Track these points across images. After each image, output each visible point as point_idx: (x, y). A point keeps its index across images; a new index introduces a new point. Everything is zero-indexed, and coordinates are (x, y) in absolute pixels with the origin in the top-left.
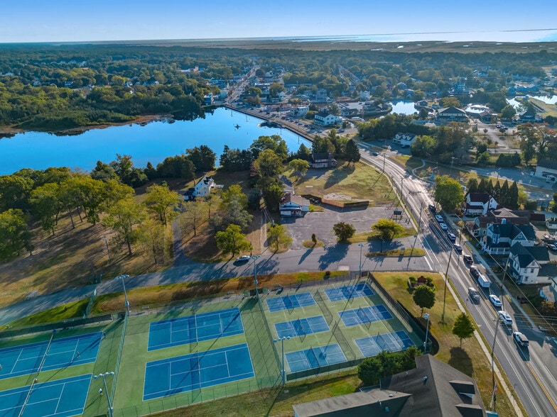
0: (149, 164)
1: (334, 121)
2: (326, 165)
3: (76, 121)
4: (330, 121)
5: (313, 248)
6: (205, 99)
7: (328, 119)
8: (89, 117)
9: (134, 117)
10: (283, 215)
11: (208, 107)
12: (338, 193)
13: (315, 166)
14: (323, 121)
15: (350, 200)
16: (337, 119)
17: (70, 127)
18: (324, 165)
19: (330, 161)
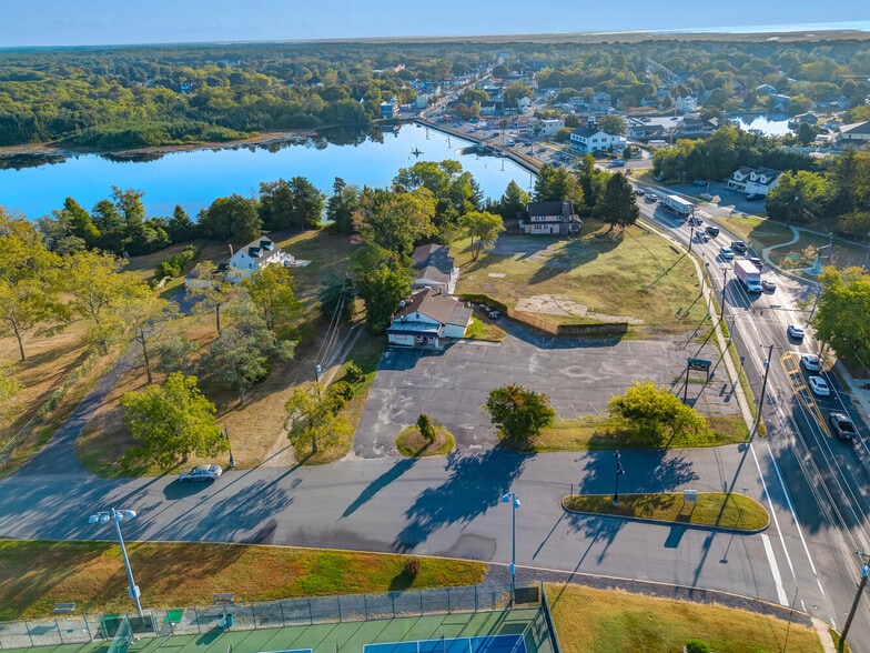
0: (178, 209)
1: (607, 144)
2: (556, 229)
3: (144, 137)
4: (599, 145)
5: (418, 454)
6: (383, 108)
7: (595, 141)
8: (170, 131)
9: (247, 135)
10: (393, 344)
11: (388, 122)
12: (558, 296)
13: (531, 229)
14: (584, 145)
15: (583, 316)
16: (613, 142)
17: (131, 146)
18: (551, 229)
19: (565, 220)
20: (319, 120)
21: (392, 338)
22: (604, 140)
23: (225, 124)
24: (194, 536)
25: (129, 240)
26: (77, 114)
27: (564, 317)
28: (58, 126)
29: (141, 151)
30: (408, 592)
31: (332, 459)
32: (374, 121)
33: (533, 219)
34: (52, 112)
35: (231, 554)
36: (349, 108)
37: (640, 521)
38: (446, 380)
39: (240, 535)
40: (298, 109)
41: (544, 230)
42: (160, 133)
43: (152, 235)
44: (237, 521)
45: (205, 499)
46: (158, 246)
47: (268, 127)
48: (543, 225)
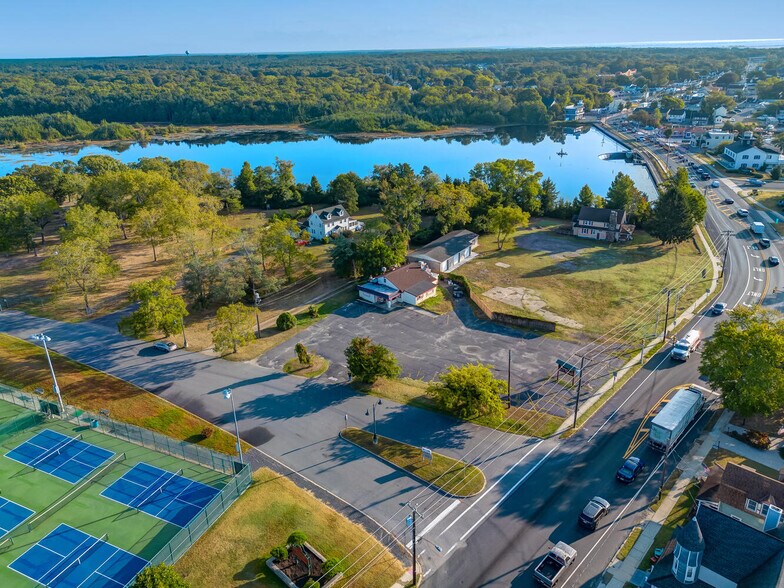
0: (313, 178)
1: (760, 162)
2: (603, 235)
3: (359, 124)
4: (750, 163)
5: (291, 373)
6: (568, 111)
7: (746, 157)
8: (381, 121)
9: (437, 127)
10: (361, 298)
11: (567, 124)
12: (532, 291)
13: (578, 232)
14: (733, 161)
15: (533, 310)
16: (768, 161)
17: (349, 131)
18: (598, 235)
19: (612, 228)
20: (503, 119)
21: (362, 294)
22: (757, 157)
23: (426, 118)
24: (128, 378)
25: (270, 196)
26: (328, 104)
27: (515, 308)
28: (314, 112)
29: (353, 135)
30: (193, 446)
31: (241, 360)
32: (553, 123)
33: (581, 222)
34: (313, 101)
35: (132, 393)
36: (534, 109)
37: (384, 462)
38: (368, 331)
39: (150, 385)
40: (489, 108)
41: (590, 235)
42: (373, 122)
43: (289, 195)
44: (155, 378)
45: (154, 360)
46: (292, 204)
47: (459, 122)
48: (590, 230)
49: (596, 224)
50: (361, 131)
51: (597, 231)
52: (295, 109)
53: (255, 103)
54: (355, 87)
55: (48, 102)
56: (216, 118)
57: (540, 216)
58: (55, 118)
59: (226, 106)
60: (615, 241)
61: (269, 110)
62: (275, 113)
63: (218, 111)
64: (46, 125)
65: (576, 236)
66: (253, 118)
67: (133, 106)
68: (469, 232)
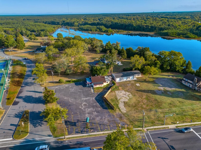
15: (120, 101)
17: (165, 36)
18: (190, 85)
19: (194, 84)
27: (116, 98)
28: (161, 29)
33: (184, 79)
34: (163, 26)
39: (23, 85)
44: (26, 84)
48: (187, 83)
49: (189, 81)
50: (169, 36)
51: (189, 84)
52: (155, 28)
53: (146, 26)
54: (187, 22)
55: (103, 23)
56: (135, 29)
57: (180, 73)
58: (100, 27)
59: (138, 26)
60: (195, 89)
61: (148, 28)
62: (150, 29)
63: (136, 27)
64: (97, 28)
65: (182, 83)
66: (144, 30)
67: (118, 25)
68: (139, 72)
